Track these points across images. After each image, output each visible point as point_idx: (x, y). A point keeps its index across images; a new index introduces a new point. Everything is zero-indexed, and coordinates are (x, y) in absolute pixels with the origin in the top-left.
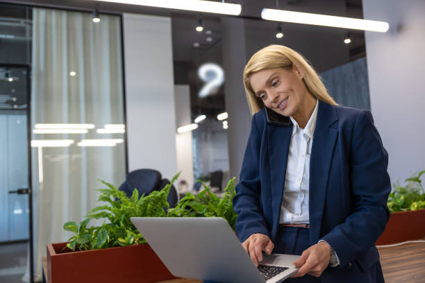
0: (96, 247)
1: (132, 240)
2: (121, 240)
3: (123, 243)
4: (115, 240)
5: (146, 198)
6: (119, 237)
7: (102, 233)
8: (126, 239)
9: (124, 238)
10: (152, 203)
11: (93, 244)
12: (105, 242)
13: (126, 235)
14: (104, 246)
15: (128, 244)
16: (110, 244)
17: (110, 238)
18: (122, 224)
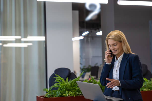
0: (56, 96)
1: (68, 95)
2: (64, 94)
3: (65, 96)
4: (62, 94)
5: (72, 81)
6: (64, 93)
7: (58, 92)
8: (66, 94)
9: (65, 94)
10: (73, 83)
11: (55, 96)
12: (59, 95)
13: (66, 93)
14: (59, 96)
15: (66, 96)
16: (61, 96)
17: (61, 94)
18: (64, 89)
